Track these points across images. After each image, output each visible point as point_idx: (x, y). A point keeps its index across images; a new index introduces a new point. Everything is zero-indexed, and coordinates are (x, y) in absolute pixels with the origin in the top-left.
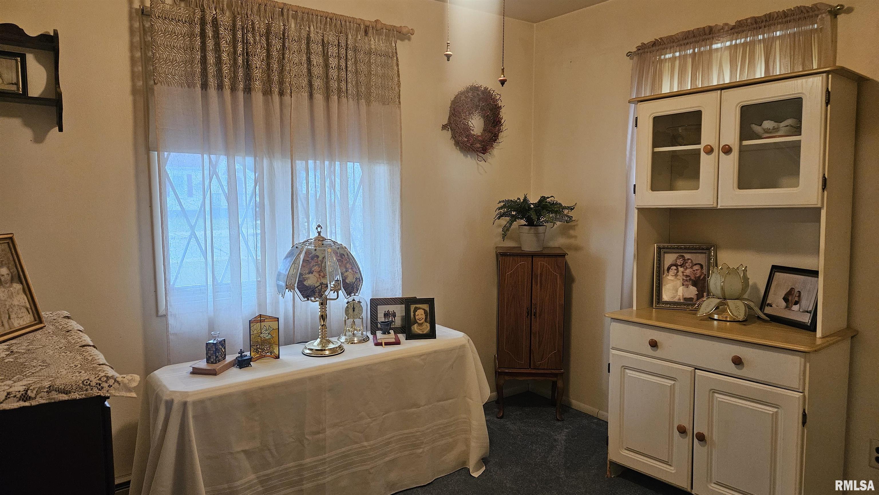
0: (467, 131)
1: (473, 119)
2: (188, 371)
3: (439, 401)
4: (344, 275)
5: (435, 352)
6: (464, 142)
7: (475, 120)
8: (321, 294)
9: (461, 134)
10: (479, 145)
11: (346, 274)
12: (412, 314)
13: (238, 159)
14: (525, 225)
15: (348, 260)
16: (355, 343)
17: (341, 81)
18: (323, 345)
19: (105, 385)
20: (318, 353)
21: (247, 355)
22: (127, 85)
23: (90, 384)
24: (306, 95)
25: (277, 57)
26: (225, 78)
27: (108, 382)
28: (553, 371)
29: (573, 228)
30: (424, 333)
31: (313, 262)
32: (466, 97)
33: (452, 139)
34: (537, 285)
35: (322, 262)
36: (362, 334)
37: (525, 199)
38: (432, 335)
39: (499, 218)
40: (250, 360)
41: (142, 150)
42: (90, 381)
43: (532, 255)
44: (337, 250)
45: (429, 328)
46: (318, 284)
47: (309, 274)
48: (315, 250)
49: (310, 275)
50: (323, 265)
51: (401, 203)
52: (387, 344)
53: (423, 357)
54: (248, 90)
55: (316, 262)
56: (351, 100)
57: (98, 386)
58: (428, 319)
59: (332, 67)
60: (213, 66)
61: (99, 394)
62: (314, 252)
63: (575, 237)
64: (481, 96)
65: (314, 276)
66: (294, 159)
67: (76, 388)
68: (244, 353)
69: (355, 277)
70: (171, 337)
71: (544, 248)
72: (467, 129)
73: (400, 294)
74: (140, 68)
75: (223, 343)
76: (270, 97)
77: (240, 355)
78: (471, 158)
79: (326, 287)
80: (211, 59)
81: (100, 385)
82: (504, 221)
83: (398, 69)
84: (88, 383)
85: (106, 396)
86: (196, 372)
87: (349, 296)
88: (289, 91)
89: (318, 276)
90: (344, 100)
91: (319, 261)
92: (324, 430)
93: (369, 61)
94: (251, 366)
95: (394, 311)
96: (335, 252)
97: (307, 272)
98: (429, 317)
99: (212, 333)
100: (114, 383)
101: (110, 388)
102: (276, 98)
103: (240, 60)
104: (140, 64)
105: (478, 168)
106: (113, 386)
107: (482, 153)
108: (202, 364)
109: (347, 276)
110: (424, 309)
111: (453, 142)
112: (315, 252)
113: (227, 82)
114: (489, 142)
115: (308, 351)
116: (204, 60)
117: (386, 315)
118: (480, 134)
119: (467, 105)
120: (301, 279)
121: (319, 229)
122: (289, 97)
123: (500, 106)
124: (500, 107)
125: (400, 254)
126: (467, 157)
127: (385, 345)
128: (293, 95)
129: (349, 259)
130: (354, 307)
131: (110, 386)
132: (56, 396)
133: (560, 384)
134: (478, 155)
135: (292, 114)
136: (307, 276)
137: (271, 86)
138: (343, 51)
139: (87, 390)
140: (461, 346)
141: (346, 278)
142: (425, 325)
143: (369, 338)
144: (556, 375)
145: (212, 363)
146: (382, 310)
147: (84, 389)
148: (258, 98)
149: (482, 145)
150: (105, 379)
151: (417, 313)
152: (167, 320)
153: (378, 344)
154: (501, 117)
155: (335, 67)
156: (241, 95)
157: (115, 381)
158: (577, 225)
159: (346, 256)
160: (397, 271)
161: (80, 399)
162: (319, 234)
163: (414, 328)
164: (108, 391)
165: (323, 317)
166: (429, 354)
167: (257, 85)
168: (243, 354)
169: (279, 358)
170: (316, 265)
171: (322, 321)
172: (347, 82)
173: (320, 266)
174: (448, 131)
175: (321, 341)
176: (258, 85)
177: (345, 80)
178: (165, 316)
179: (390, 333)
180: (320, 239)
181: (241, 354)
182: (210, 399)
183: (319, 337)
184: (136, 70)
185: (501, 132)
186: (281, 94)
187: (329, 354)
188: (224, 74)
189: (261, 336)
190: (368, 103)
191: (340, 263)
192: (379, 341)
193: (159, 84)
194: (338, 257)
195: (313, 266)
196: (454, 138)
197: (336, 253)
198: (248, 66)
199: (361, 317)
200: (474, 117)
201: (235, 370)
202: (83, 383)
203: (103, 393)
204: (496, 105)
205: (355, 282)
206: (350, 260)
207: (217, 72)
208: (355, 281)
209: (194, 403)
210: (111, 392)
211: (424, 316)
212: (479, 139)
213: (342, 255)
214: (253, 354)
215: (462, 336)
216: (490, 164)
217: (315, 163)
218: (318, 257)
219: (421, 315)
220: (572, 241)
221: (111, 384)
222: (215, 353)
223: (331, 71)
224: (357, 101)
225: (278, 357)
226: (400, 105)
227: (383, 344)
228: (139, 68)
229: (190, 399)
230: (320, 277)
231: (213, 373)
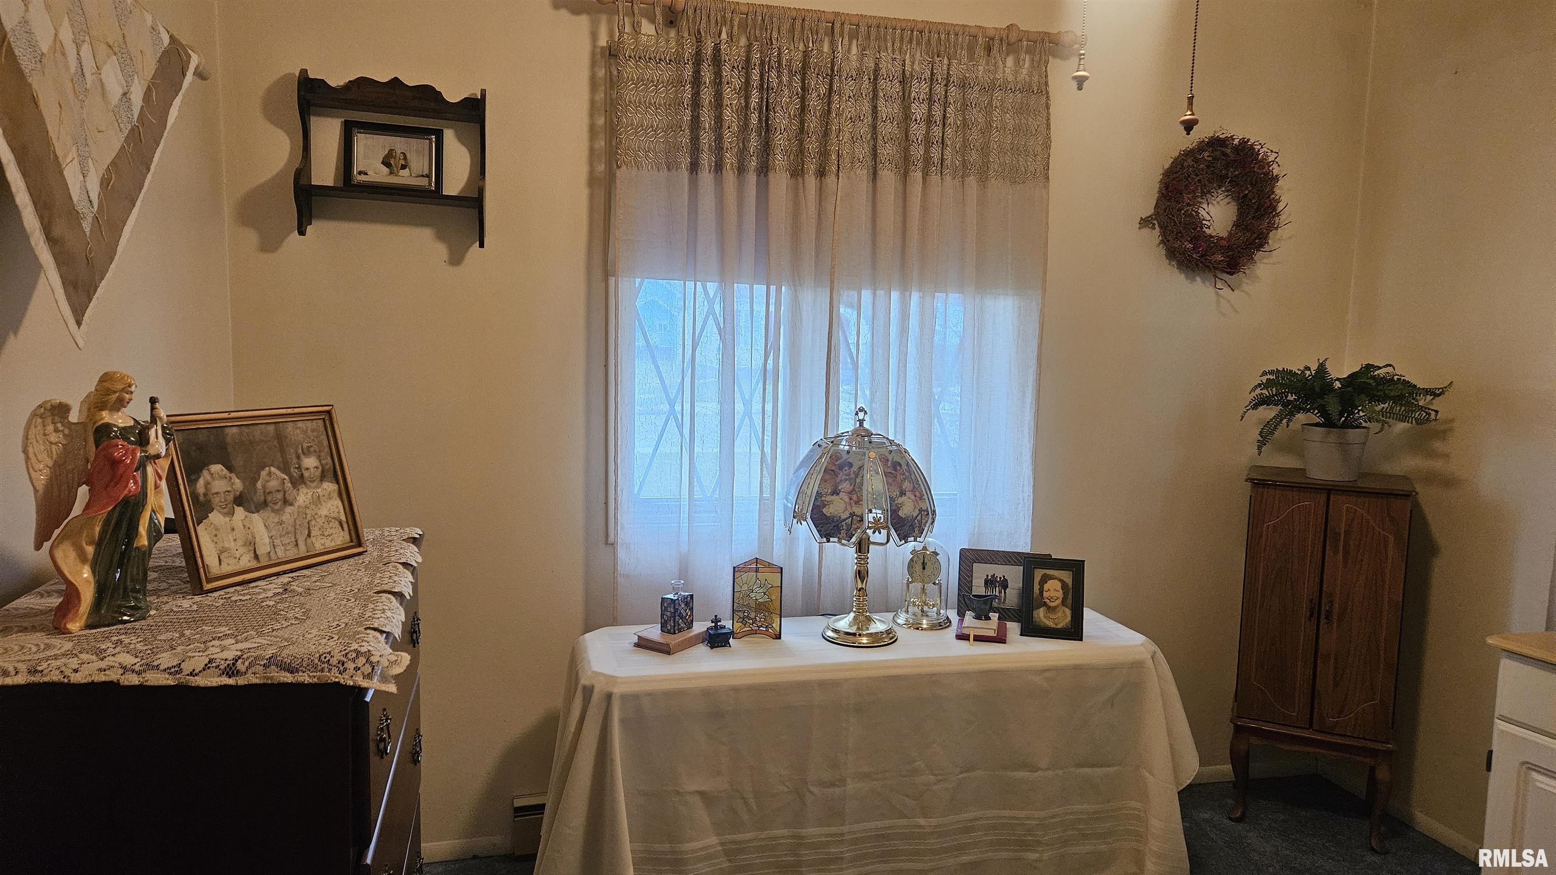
0: (1193, 229)
1: (1213, 204)
2: (631, 641)
3: (1080, 765)
4: (896, 502)
5: (1076, 667)
6: (1186, 250)
7: (1217, 206)
8: (852, 533)
9: (1179, 235)
10: (1220, 257)
11: (900, 500)
12: (1036, 587)
13: (741, 289)
14: (1317, 425)
15: (907, 474)
16: (922, 629)
17: (933, 143)
18: (858, 625)
19: (350, 666)
20: (847, 640)
21: (725, 626)
22: (582, 171)
23: (329, 660)
24: (863, 173)
25: (820, 109)
26: (727, 152)
27: (356, 661)
28: (1369, 744)
29: (1443, 435)
30: (1059, 626)
31: (841, 474)
32: (1196, 161)
33: (1161, 245)
34: (1336, 552)
35: (857, 476)
36: (938, 613)
37: (1322, 368)
38: (1074, 632)
39: (1255, 407)
40: (732, 634)
41: (598, 274)
42: (331, 656)
43: (1329, 490)
44: (887, 454)
45: (1069, 619)
46: (847, 514)
47: (833, 495)
48: (848, 452)
49: (835, 497)
50: (858, 480)
51: (1038, 371)
52: (979, 639)
53: (1047, 674)
54: (764, 169)
55: (846, 475)
56: (948, 178)
57: (340, 665)
58: (1069, 601)
59: (916, 120)
60: (710, 132)
61: (337, 680)
62: (845, 456)
63: (1447, 456)
64: (1232, 157)
65: (841, 499)
66: (836, 287)
67: (308, 666)
68: (720, 621)
69: (917, 505)
70: (620, 580)
71: (1364, 475)
72: (1195, 225)
73: (1027, 544)
74: (603, 143)
75: (689, 601)
76: (801, 180)
77: (713, 624)
78: (1203, 282)
79: (860, 521)
80: (707, 118)
81: (343, 665)
82: (1269, 413)
83: (1048, 114)
84: (327, 659)
85: (348, 684)
86: (643, 644)
87: (903, 542)
88: (834, 168)
89: (847, 499)
90: (935, 178)
91: (852, 473)
92: (842, 782)
93: (990, 103)
94: (730, 646)
95: (1004, 576)
96: (884, 458)
97: (829, 491)
98: (1070, 596)
99: (672, 582)
100: (364, 664)
101: (356, 671)
102: (811, 181)
103: (754, 119)
104: (602, 136)
105: (1218, 302)
106: (362, 669)
107: (1228, 273)
108: (654, 632)
109: (902, 504)
110: (1061, 580)
111: (1164, 252)
112: (848, 456)
113: (730, 159)
114: (1245, 249)
115: (830, 634)
116: (695, 123)
117: (990, 582)
118: (1224, 234)
119: (1197, 175)
120: (818, 503)
121: (861, 415)
122: (834, 179)
123: (1277, 176)
124: (1276, 179)
125: (1031, 467)
126: (1194, 280)
127: (974, 640)
128: (840, 174)
129: (909, 472)
130: (924, 561)
131: (357, 669)
132: (276, 674)
133: (1383, 774)
134: (1215, 276)
135: (838, 208)
136: (829, 498)
137: (803, 161)
138: (939, 89)
139: (322, 670)
140: (1133, 663)
141: (899, 509)
142: (1061, 612)
143: (950, 622)
144: (1374, 753)
145: (669, 632)
146: (981, 572)
147: (319, 668)
148: (780, 181)
149: (1228, 256)
150: (354, 655)
151: (1046, 587)
152: (616, 551)
153: (962, 637)
154: (1277, 197)
155: (921, 118)
156: (752, 178)
157: (367, 661)
158: (1451, 430)
159: (904, 467)
160: (1021, 501)
161: (310, 684)
162: (861, 424)
163: (1038, 615)
164: (352, 677)
165: (861, 575)
166: (1059, 670)
167: (779, 159)
168: (719, 624)
169: (780, 638)
170: (847, 480)
171: (859, 581)
172: (943, 144)
173: (853, 482)
174: (1155, 229)
175: (855, 618)
176: (780, 161)
177: (940, 141)
178: (613, 544)
179: (990, 619)
180: (861, 434)
181: (716, 624)
182: (649, 694)
183: (852, 610)
184: (597, 146)
185: (1276, 228)
186: (821, 173)
187: (867, 643)
188: (725, 146)
189: (752, 595)
190: (983, 180)
191: (890, 480)
192: (965, 631)
193: (624, 168)
194: (889, 467)
195: (841, 481)
196: (1165, 244)
197: (885, 461)
198: (766, 128)
199: (937, 582)
200: (1214, 200)
201: (702, 649)
202: (320, 658)
203: (344, 679)
204: (1266, 174)
205: (917, 517)
206: (911, 475)
207: (716, 142)
208: (918, 515)
209: (624, 697)
210: (357, 679)
211: (1060, 594)
212: (1223, 245)
213: (896, 465)
214: (737, 625)
215: (1140, 642)
216: (1247, 293)
217: (874, 294)
218: (851, 465)
219: (1055, 590)
220: (1437, 465)
221: (359, 666)
222: (674, 617)
223: (914, 127)
224: (960, 179)
225: (778, 637)
226: (1048, 182)
227: (972, 638)
228: (601, 143)
229: (617, 690)
230: (852, 501)
231: (664, 650)
